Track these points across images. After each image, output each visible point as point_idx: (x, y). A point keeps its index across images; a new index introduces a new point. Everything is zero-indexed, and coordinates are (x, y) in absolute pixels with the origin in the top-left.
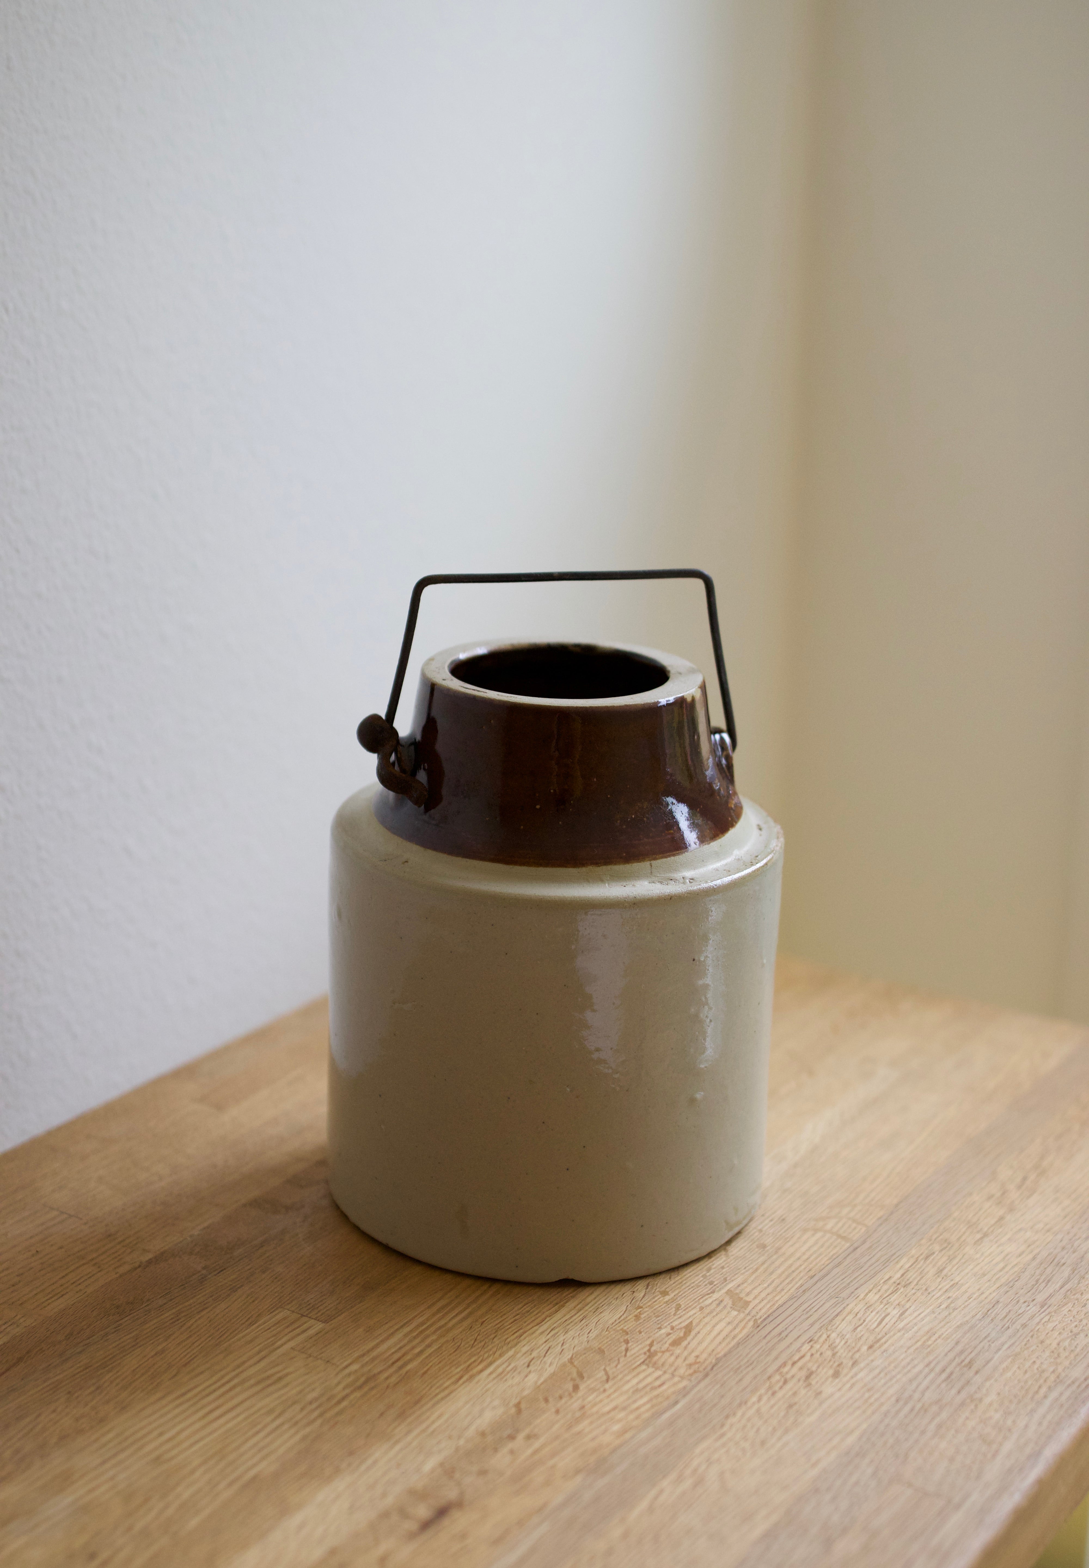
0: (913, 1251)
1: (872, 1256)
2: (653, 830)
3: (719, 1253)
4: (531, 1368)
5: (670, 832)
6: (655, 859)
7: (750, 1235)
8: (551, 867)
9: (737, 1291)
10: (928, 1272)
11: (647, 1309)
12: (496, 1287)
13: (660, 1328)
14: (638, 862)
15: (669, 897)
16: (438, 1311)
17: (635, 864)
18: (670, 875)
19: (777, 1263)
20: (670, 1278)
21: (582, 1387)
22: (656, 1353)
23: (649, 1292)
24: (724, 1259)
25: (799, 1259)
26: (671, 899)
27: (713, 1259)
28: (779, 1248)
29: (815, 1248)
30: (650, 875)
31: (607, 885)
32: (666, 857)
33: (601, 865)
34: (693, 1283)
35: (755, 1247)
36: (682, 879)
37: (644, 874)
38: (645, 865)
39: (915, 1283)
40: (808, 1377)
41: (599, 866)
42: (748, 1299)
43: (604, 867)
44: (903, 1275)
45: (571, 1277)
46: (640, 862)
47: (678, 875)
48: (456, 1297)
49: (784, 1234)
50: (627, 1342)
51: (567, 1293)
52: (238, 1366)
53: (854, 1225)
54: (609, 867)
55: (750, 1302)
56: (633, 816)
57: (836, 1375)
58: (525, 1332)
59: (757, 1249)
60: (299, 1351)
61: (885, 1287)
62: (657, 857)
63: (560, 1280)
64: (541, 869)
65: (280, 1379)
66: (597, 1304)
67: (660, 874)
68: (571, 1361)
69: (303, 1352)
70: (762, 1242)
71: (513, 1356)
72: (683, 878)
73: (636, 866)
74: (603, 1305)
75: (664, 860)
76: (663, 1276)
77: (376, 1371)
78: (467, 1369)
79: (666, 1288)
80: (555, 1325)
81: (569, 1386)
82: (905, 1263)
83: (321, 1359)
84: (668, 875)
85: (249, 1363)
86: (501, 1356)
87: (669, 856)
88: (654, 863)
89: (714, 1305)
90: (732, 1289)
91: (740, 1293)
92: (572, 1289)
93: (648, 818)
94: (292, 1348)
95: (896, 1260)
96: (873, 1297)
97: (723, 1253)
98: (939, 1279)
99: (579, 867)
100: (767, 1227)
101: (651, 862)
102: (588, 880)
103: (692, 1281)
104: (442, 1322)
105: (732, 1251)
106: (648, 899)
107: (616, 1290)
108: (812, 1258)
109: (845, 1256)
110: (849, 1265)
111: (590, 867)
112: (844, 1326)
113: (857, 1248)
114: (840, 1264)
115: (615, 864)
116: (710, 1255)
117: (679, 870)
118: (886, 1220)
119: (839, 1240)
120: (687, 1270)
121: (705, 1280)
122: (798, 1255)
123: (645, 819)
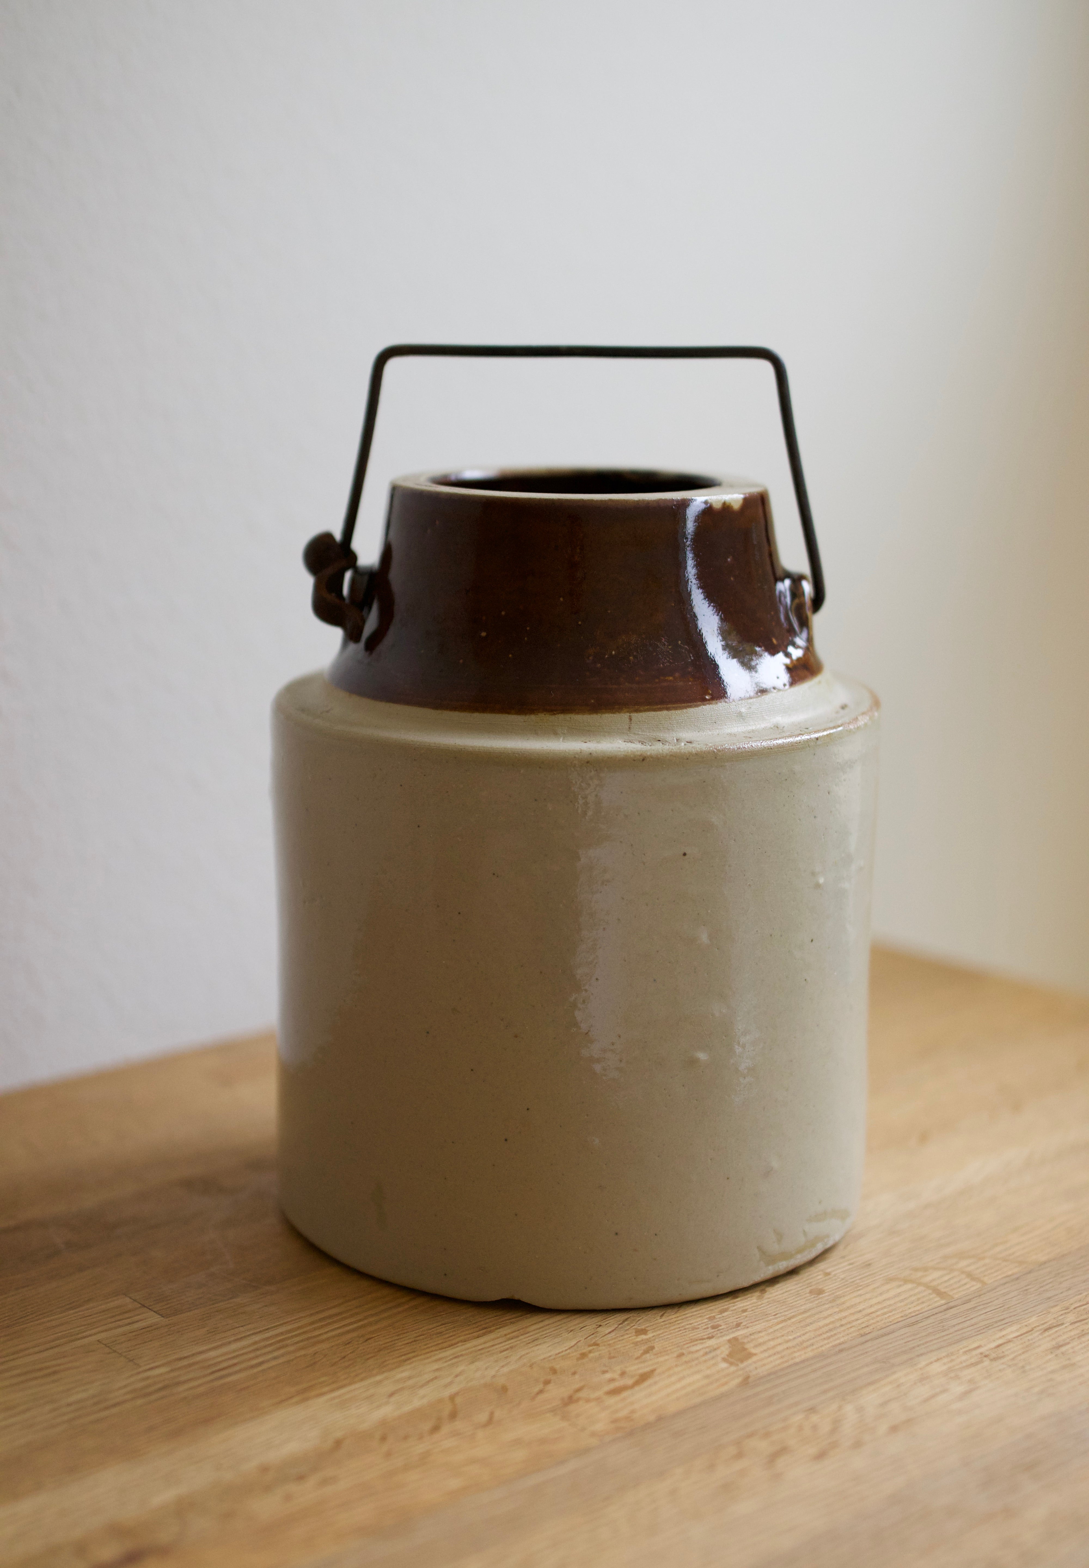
0: (1034, 1319)
1: (968, 1318)
2: (642, 673)
3: (751, 1293)
4: (393, 1399)
5: (667, 678)
6: (637, 711)
7: (810, 1277)
8: (489, 713)
9: (745, 1341)
10: (1040, 1346)
11: (604, 1348)
12: (420, 1300)
13: (604, 1372)
14: (612, 713)
15: (641, 758)
16: (321, 1320)
17: (607, 715)
18: (658, 734)
19: (825, 1314)
20: (662, 1316)
21: (445, 1429)
22: (578, 1400)
23: (621, 1328)
24: (755, 1301)
25: (860, 1311)
26: (643, 760)
27: (739, 1299)
28: (839, 1297)
29: (892, 1302)
30: (628, 732)
31: (561, 740)
32: (654, 710)
33: (558, 713)
34: (691, 1324)
35: (808, 1291)
36: (675, 741)
37: (618, 729)
38: (621, 718)
39: (1011, 1356)
40: (774, 1457)
41: (554, 714)
42: (753, 1351)
43: (561, 717)
44: (998, 1346)
45: (517, 1297)
46: (614, 713)
47: (671, 736)
48: (356, 1307)
49: (858, 1281)
50: (547, 1382)
51: (510, 1317)
52: (14, 1354)
53: (967, 1280)
54: (568, 717)
55: (755, 1354)
56: (613, 653)
57: (821, 1456)
58: (417, 1356)
59: (808, 1295)
60: (105, 1345)
61: (964, 1358)
62: (642, 708)
63: (503, 1299)
64: (476, 715)
65: (55, 1373)
66: (540, 1334)
67: (643, 731)
68: (452, 1398)
69: (108, 1347)
70: (820, 1287)
71: (380, 1382)
72: (677, 740)
73: (607, 718)
74: (545, 1337)
75: (652, 714)
76: (654, 1311)
77: (182, 1379)
78: (305, 1390)
79: (647, 1327)
80: (463, 1353)
81: (427, 1426)
82: (1011, 1331)
83: (125, 1357)
84: (654, 734)
85: (31, 1351)
86: (362, 1380)
87: (660, 710)
88: (635, 716)
89: (701, 1353)
90: (740, 1338)
91: (749, 1342)
92: (519, 1314)
93: (635, 657)
94: (98, 1341)
95: (1001, 1327)
96: (937, 1368)
97: (757, 1294)
98: (1050, 1356)
99: (526, 714)
100: (840, 1271)
101: (632, 714)
102: (536, 732)
103: (691, 1322)
104: (317, 1333)
105: (771, 1294)
106: (608, 758)
107: (576, 1322)
108: (879, 1313)
109: (930, 1315)
110: (928, 1326)
111: (541, 716)
112: (870, 1399)
113: (951, 1308)
114: (913, 1324)
115: (578, 713)
116: (734, 1293)
117: (673, 730)
118: (1017, 1279)
119: (934, 1295)
120: (692, 1308)
121: (709, 1322)
122: (860, 1307)
123: (631, 658)
